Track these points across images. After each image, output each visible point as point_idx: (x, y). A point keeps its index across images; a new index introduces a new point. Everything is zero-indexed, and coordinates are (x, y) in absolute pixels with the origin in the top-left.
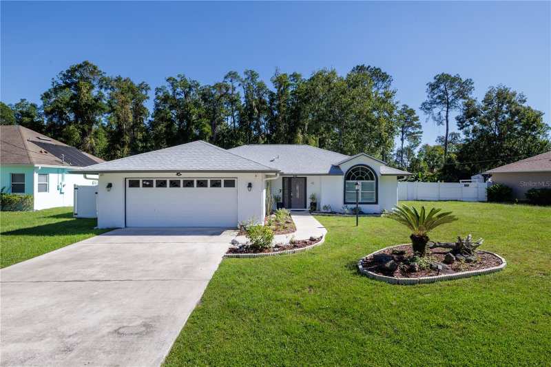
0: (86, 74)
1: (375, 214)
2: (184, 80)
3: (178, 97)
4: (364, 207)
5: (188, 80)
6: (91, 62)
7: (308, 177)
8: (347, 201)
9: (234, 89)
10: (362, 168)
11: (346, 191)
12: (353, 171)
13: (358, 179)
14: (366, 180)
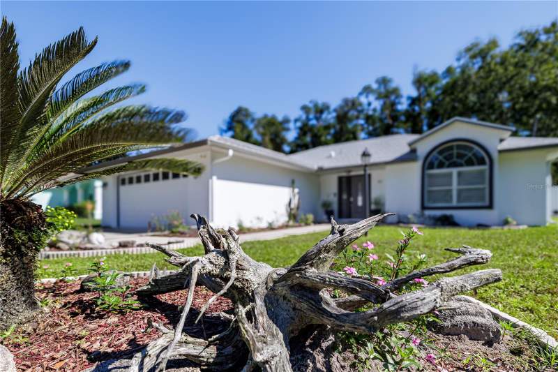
0: (242, 118)
1: (478, 225)
2: (316, 106)
7: (373, 174)
8: (427, 204)
9: (369, 104)
10: (459, 147)
11: (427, 188)
12: (441, 153)
13: (450, 166)
14: (468, 166)
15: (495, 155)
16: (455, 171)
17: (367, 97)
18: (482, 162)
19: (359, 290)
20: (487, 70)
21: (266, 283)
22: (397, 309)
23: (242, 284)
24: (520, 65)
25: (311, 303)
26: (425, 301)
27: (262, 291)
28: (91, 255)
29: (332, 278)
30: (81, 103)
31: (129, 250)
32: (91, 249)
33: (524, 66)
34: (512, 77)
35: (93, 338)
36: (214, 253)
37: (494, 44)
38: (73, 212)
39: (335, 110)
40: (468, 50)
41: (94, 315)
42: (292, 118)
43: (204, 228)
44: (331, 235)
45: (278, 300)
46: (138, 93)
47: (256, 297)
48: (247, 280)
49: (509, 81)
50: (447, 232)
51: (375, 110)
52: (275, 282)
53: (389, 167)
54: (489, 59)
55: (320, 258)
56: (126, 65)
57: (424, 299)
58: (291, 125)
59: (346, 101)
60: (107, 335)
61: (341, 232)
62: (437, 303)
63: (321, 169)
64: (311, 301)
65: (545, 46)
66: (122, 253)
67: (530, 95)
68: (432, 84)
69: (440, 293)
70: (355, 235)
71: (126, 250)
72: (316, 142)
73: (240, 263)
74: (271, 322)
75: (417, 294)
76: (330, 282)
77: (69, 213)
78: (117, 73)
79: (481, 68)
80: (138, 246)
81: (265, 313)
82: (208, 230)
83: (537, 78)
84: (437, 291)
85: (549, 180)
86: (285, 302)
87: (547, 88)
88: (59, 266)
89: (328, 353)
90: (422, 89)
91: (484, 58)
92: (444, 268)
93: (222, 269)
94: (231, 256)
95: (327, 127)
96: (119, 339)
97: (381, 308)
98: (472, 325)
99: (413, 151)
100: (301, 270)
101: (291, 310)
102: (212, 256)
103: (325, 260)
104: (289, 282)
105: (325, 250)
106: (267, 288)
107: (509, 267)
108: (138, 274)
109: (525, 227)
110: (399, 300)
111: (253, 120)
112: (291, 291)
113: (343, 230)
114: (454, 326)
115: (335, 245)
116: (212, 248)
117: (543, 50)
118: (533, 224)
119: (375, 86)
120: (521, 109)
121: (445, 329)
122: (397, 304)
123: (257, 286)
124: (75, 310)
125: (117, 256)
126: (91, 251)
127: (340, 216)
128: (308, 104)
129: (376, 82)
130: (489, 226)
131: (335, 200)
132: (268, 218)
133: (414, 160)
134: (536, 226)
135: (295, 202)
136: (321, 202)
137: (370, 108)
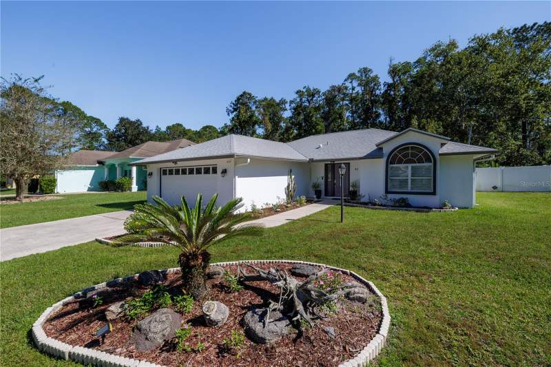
0: (246, 100)
2: (308, 90)
3: (304, 104)
5: (312, 89)
7: (352, 162)
8: (389, 190)
9: (353, 89)
10: (412, 148)
11: (389, 178)
12: (400, 152)
13: (406, 162)
14: (419, 163)
16: (410, 166)
17: (351, 82)
18: (428, 160)
19: (319, 293)
20: (447, 67)
33: (475, 66)
34: (466, 75)
37: (453, 45)
39: (324, 94)
40: (433, 50)
42: (288, 100)
45: (300, 293)
49: (463, 78)
50: (398, 216)
51: (357, 94)
52: (299, 288)
53: (362, 160)
54: (449, 58)
58: (287, 106)
59: (333, 88)
63: (312, 161)
64: (308, 294)
68: (404, 74)
74: (298, 299)
76: (313, 290)
79: (443, 65)
89: (313, 308)
90: (396, 78)
91: (445, 57)
95: (317, 109)
101: (303, 296)
104: (303, 288)
109: (457, 209)
111: (255, 102)
118: (464, 206)
119: (358, 74)
127: (326, 195)
128: (302, 89)
129: (359, 71)
130: (431, 209)
131: (323, 182)
132: (273, 201)
133: (381, 156)
134: (465, 208)
135: (292, 186)
136: (312, 184)
137: (354, 92)
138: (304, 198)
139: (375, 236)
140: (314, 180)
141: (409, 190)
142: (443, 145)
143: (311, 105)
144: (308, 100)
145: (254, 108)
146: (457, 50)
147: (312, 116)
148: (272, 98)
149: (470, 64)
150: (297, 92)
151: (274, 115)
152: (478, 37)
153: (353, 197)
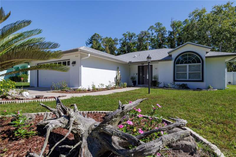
0: (96, 38)
1: (197, 89)
2: (129, 34)
3: (127, 41)
4: (189, 84)
5: (131, 33)
6: (97, 33)
7: (153, 64)
8: (176, 79)
9: (153, 34)
10: (189, 55)
11: (176, 72)
13: (186, 63)
14: (193, 63)
15: (204, 59)
16: (188, 65)
17: (151, 31)
18: (199, 62)
19: (127, 139)
20: (201, 21)
21: (88, 131)
22: (143, 150)
23: (77, 131)
24: (215, 20)
25: (107, 142)
26: (155, 147)
27: (86, 135)
28: (22, 102)
29: (116, 132)
30: (11, 37)
31: (40, 100)
32: (22, 99)
33: (216, 21)
34: (212, 25)
35: (10, 152)
36: (63, 117)
37: (204, 11)
38: (14, 82)
39: (137, 36)
40: (193, 13)
41: (14, 139)
42: (119, 39)
43: (59, 104)
44: (118, 110)
45: (93, 139)
46: (38, 34)
47: (83, 138)
48: (79, 130)
49: (210, 26)
50: (184, 92)
51: (155, 36)
52: (92, 131)
53: (160, 62)
54: (202, 17)
55: (112, 121)
56: (29, 22)
57: (154, 146)
58: (118, 42)
59: (142, 32)
60: (18, 150)
61: (123, 108)
62: (160, 148)
63: (130, 63)
64: (107, 141)
65: (225, 13)
66: (36, 101)
67: (219, 33)
68: (178, 26)
69: (162, 143)
70: (129, 109)
71: (39, 100)
72: (129, 50)
73: (76, 121)
74: (89, 151)
75: (152, 143)
76: (115, 134)
77: (12, 82)
78: (24, 26)
79: (199, 20)
80: (44, 98)
81: (87, 146)
82: (61, 105)
83: (222, 26)
84: (161, 142)
85: (226, 70)
86: (97, 140)
87: (226, 30)
88: (5, 108)
90: (175, 29)
91: (200, 16)
92: (166, 129)
93: (67, 125)
94: (71, 119)
95: (134, 43)
96: (23, 153)
97: (135, 150)
98: (185, 145)
99: (170, 56)
100: (103, 126)
101: (100, 144)
102: (62, 119)
103: (115, 121)
104: (99, 131)
105: (115, 117)
106: (88, 133)
107: (207, 110)
108: (41, 114)
110: (143, 146)
111: (101, 39)
112: (99, 135)
113: (124, 107)
114: (177, 146)
115: (119, 114)
116: (62, 114)
117: (224, 14)
119: (155, 26)
120: (216, 38)
121: (174, 147)
122: (142, 148)
123: (84, 132)
124: (5, 135)
125: (34, 103)
126: (22, 101)
127: (139, 84)
128: (126, 33)
129: (155, 24)
130: (202, 89)
131: (137, 76)
132: (106, 84)
133: (171, 60)
134: (221, 89)
135: (119, 77)
136: (130, 77)
137: (153, 35)
138: (126, 84)
139: (174, 99)
140: (132, 75)
141: (188, 79)
142: (207, 53)
143: (131, 42)
144: (129, 39)
145: (101, 42)
146: (206, 13)
147: (131, 47)
148: (110, 38)
149: (213, 19)
150: (123, 35)
151: (111, 46)
152: (217, 6)
153: (155, 84)
